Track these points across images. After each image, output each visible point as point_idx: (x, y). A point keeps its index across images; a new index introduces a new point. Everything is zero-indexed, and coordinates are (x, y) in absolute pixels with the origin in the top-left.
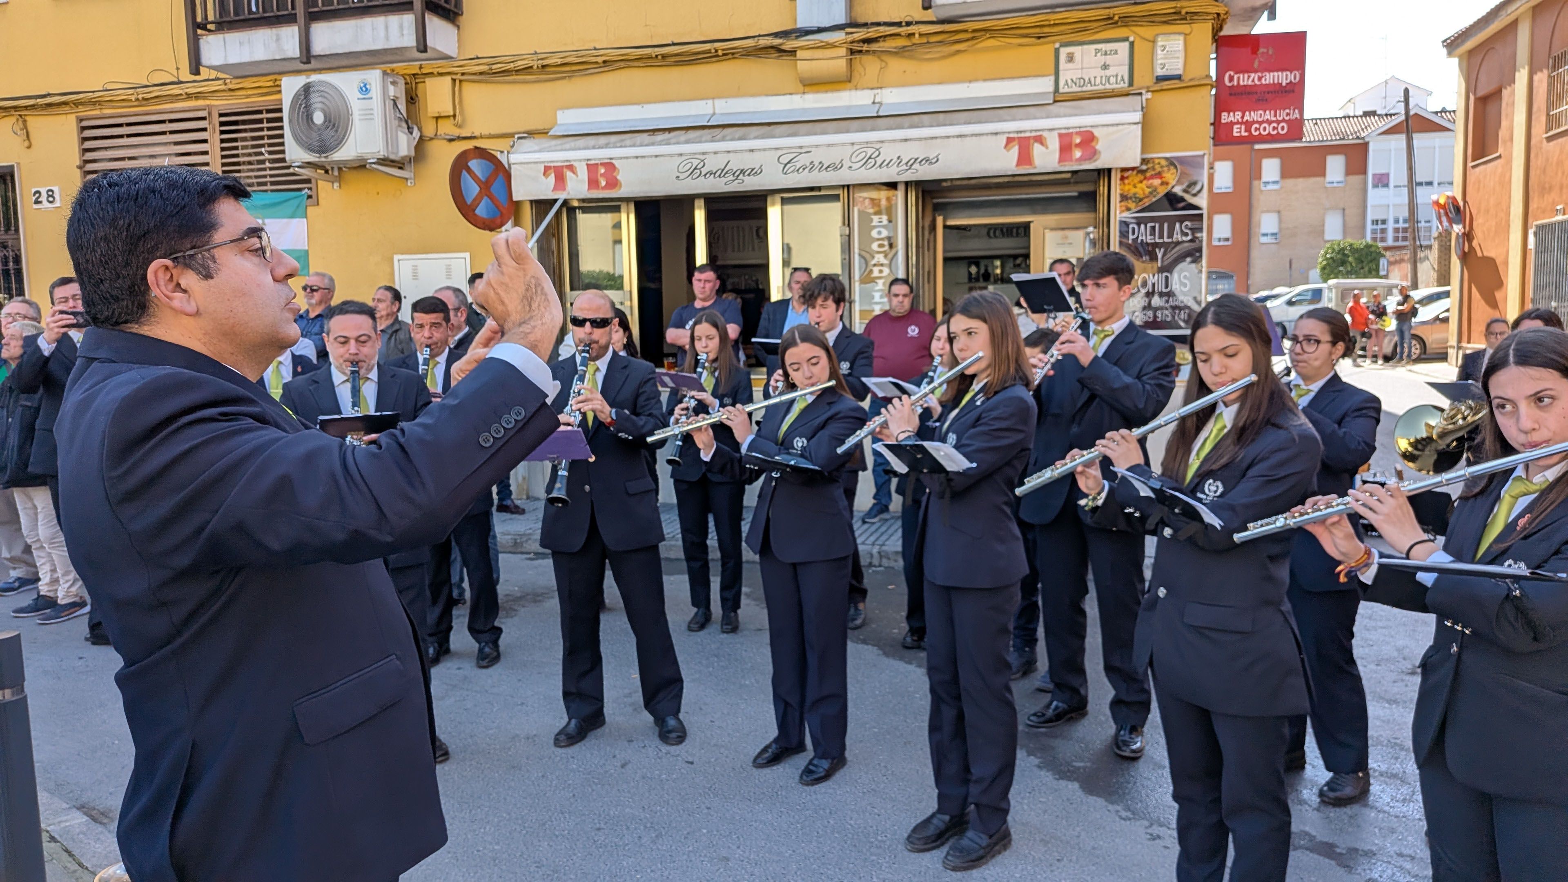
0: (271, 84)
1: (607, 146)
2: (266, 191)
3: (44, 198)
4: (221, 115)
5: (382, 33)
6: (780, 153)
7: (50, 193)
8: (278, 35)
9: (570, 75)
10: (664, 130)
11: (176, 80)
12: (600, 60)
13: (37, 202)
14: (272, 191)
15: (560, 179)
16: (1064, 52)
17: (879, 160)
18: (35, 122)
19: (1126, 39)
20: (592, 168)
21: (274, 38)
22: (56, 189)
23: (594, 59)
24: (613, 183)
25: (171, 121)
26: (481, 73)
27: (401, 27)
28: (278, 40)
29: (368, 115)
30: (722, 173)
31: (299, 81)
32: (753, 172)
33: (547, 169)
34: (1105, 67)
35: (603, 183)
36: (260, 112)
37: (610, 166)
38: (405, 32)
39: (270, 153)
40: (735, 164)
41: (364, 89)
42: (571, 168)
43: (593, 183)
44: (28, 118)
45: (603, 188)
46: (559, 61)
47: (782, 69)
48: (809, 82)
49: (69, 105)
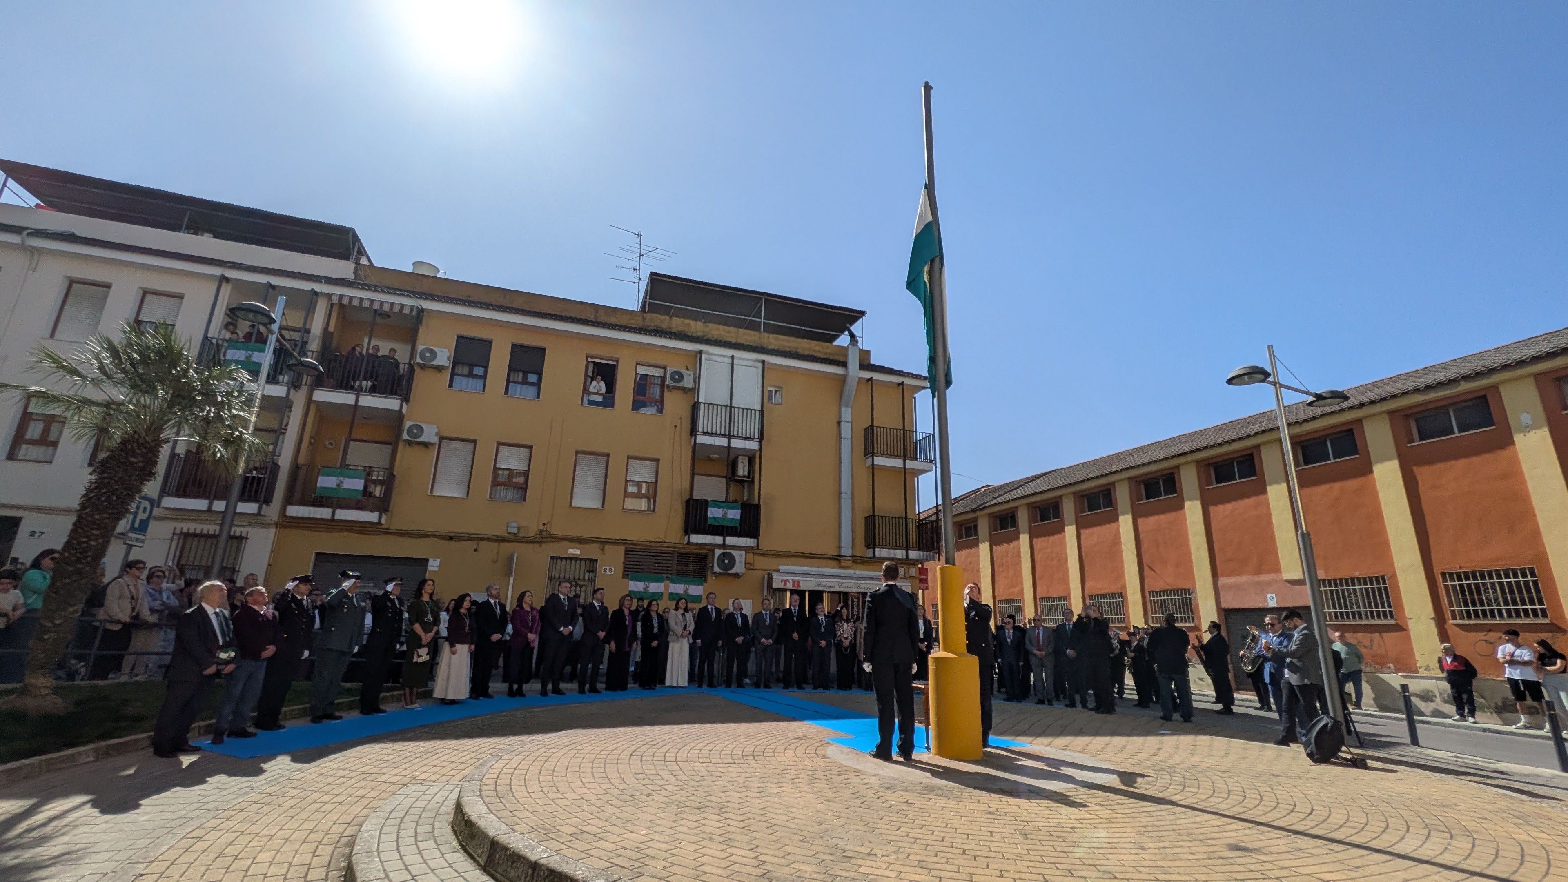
1: (798, 577)
3: (608, 571)
4: (675, 554)
6: (845, 584)
7: (611, 569)
8: (715, 537)
9: (778, 557)
10: (810, 575)
11: (663, 541)
12: (792, 555)
13: (605, 572)
14: (692, 577)
15: (785, 585)
17: (862, 588)
18: (607, 546)
20: (794, 581)
22: (613, 568)
23: (790, 554)
24: (799, 586)
25: (659, 553)
26: (755, 554)
27: (751, 541)
28: (714, 539)
29: (741, 562)
30: (832, 587)
31: (721, 551)
33: (782, 581)
36: (691, 554)
37: (798, 582)
38: (752, 543)
39: (692, 566)
40: (829, 584)
41: (741, 556)
42: (787, 581)
44: (604, 545)
46: (777, 553)
47: (834, 563)
48: (841, 567)
49: (624, 544)
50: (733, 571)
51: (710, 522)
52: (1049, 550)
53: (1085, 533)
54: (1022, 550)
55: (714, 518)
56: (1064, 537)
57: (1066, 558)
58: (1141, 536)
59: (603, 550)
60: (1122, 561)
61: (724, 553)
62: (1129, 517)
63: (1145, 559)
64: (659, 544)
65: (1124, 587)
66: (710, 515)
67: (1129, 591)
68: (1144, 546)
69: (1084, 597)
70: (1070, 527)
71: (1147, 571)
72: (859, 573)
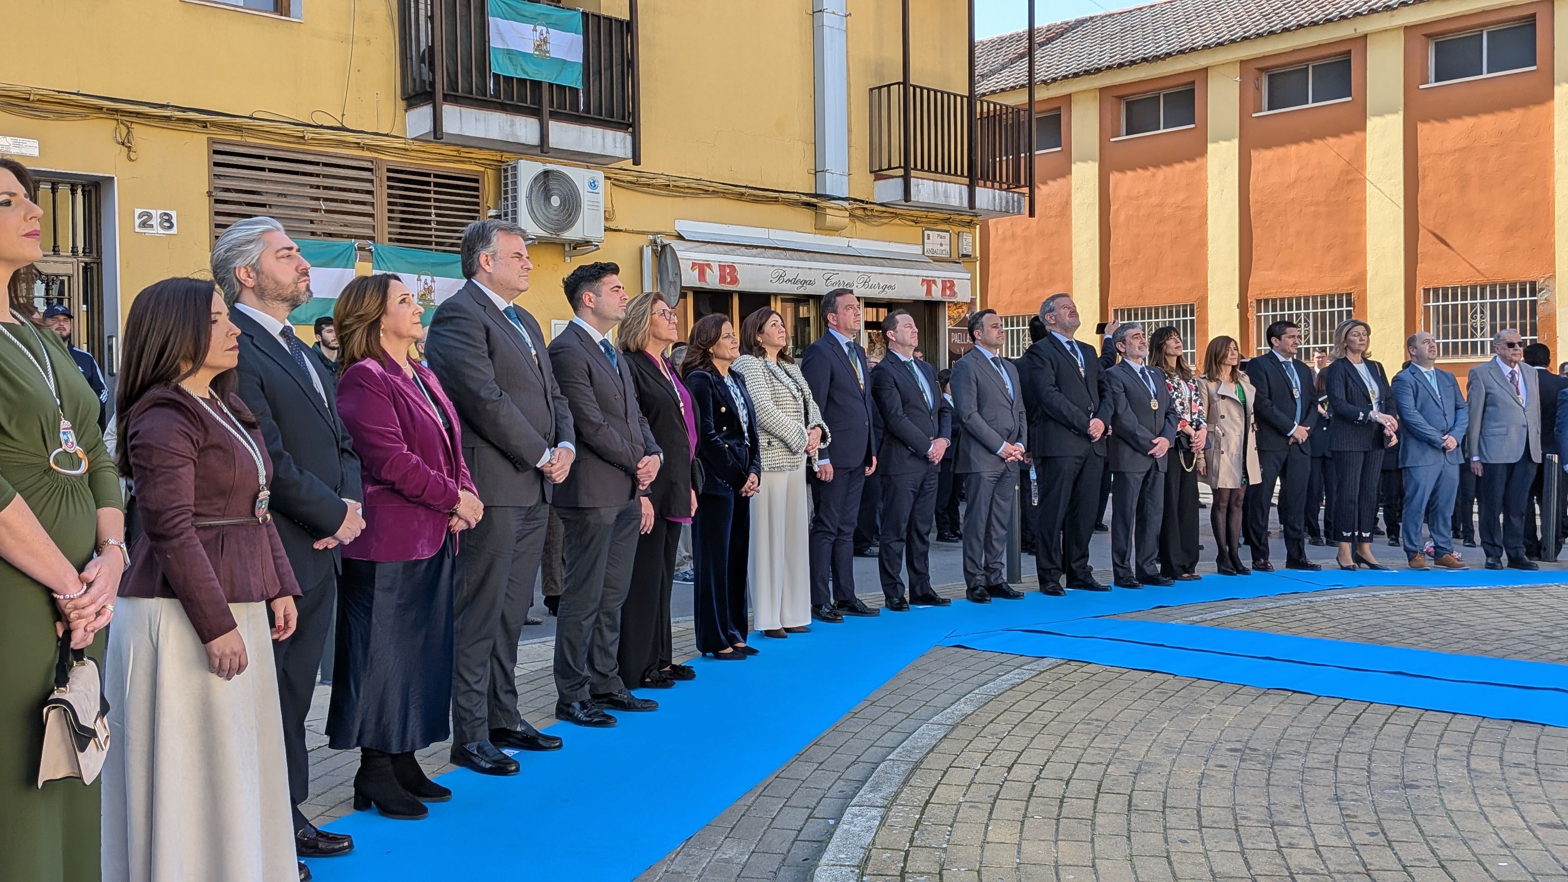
0: (455, 153)
1: (726, 253)
2: (431, 250)
3: (155, 221)
4: (389, 170)
5: (600, 142)
6: (824, 272)
7: (166, 218)
8: (512, 121)
9: (684, 195)
10: (757, 247)
11: (340, 125)
12: (711, 189)
13: (144, 224)
14: (436, 250)
15: (702, 274)
16: (926, 232)
17: (870, 284)
18: (142, 133)
19: (948, 231)
20: (722, 268)
21: (509, 123)
22: (173, 214)
23: (706, 188)
24: (735, 281)
25: (326, 165)
26: (628, 182)
27: (615, 140)
28: (512, 125)
29: (592, 204)
30: (795, 281)
31: (538, 167)
32: (811, 283)
33: (694, 264)
34: (941, 245)
35: (729, 280)
36: (428, 175)
37: (732, 268)
38: (618, 145)
39: (437, 215)
40: (802, 276)
41: (593, 185)
42: (709, 266)
43: (722, 279)
44: (133, 125)
45: (729, 283)
46: (686, 185)
47: (805, 216)
48: (821, 228)
49: (204, 125)
50: (573, 234)
51: (499, 66)
52: (1154, 200)
53: (1261, 158)
54: (1075, 201)
55: (509, 53)
56: (1203, 168)
57: (1204, 216)
58: (1423, 163)
59: (126, 144)
60: (1362, 222)
61: (546, 173)
62: (1396, 122)
63: (1425, 218)
64: (328, 135)
65: (1361, 279)
66: (495, 42)
67: (1373, 288)
68: (1426, 189)
69: (1243, 306)
70: (1224, 144)
71: (1426, 243)
72: (860, 245)
